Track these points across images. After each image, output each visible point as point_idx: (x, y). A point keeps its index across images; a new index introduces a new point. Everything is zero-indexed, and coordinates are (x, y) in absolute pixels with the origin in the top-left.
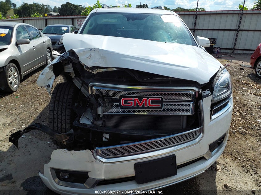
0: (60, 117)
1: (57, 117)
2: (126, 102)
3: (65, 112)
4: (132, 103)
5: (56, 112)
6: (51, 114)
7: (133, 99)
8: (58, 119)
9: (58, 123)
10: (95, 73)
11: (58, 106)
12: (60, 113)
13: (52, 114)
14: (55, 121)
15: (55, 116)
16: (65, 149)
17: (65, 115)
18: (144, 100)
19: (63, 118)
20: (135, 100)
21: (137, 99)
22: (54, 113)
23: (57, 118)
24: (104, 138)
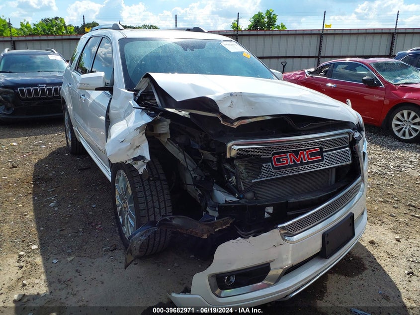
0: (157, 204)
1: (153, 205)
2: (279, 160)
3: (164, 195)
4: (287, 160)
5: (149, 199)
6: (142, 203)
7: (288, 155)
8: (156, 209)
9: (156, 215)
10: (235, 127)
11: (150, 188)
12: (155, 198)
13: (144, 203)
14: (151, 212)
15: (150, 204)
16: (239, 238)
17: (164, 200)
18: (301, 153)
19: (162, 205)
20: (290, 155)
21: (292, 154)
22: (147, 200)
23: (154, 207)
24: (266, 213)
